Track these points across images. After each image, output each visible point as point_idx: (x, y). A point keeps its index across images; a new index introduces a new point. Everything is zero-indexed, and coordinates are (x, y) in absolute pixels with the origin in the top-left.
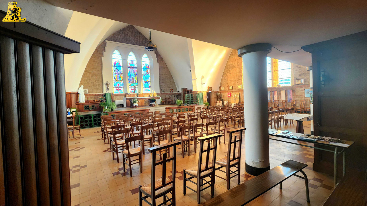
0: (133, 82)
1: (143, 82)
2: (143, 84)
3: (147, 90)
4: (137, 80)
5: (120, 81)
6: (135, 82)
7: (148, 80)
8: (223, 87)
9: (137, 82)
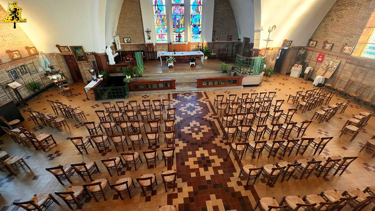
0: (178, 27)
1: (192, 26)
2: (191, 29)
3: (196, 38)
4: (184, 24)
5: (163, 26)
6: (181, 27)
7: (197, 24)
8: (315, 42)
9: (183, 26)
